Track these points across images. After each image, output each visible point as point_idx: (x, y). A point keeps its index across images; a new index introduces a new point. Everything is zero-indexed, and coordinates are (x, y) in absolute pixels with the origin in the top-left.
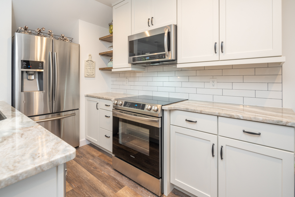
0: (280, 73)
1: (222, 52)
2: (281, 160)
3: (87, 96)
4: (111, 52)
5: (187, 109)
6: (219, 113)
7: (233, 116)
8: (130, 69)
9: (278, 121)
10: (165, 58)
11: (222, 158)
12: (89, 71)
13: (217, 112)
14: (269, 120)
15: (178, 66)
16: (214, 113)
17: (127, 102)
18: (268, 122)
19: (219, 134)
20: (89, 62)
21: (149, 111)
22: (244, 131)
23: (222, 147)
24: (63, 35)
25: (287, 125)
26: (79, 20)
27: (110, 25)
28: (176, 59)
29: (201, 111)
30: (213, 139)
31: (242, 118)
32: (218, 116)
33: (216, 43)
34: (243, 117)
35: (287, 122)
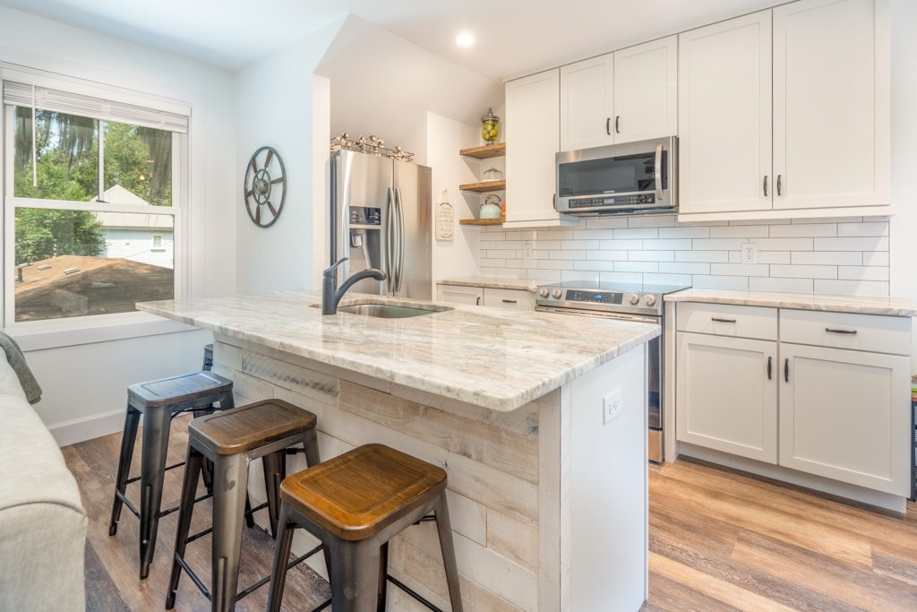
0: (886, 233)
1: (779, 194)
2: (889, 371)
3: (446, 284)
4: (501, 183)
5: (714, 299)
6: (781, 303)
7: (808, 305)
8: (557, 223)
9: (886, 310)
10: (653, 202)
11: (787, 380)
12: (445, 227)
13: (778, 301)
14: (871, 309)
15: (681, 219)
16: (772, 303)
17: (574, 292)
18: (870, 312)
19: (781, 340)
20: (445, 206)
21: (633, 306)
22: (827, 330)
23: (787, 361)
24: (399, 148)
25: (900, 314)
26: (428, 112)
27: (484, 122)
28: (678, 205)
29: (745, 301)
30: (770, 349)
31: (824, 309)
32: (778, 309)
33: (766, 177)
34: (827, 306)
35: (900, 310)
